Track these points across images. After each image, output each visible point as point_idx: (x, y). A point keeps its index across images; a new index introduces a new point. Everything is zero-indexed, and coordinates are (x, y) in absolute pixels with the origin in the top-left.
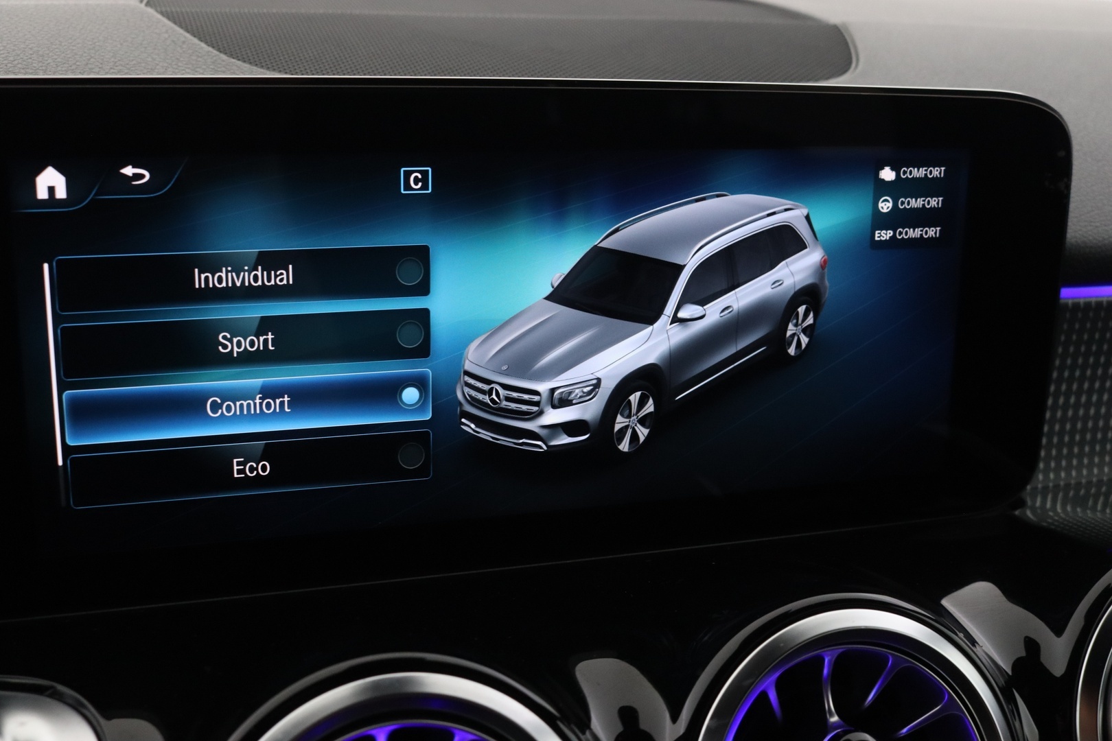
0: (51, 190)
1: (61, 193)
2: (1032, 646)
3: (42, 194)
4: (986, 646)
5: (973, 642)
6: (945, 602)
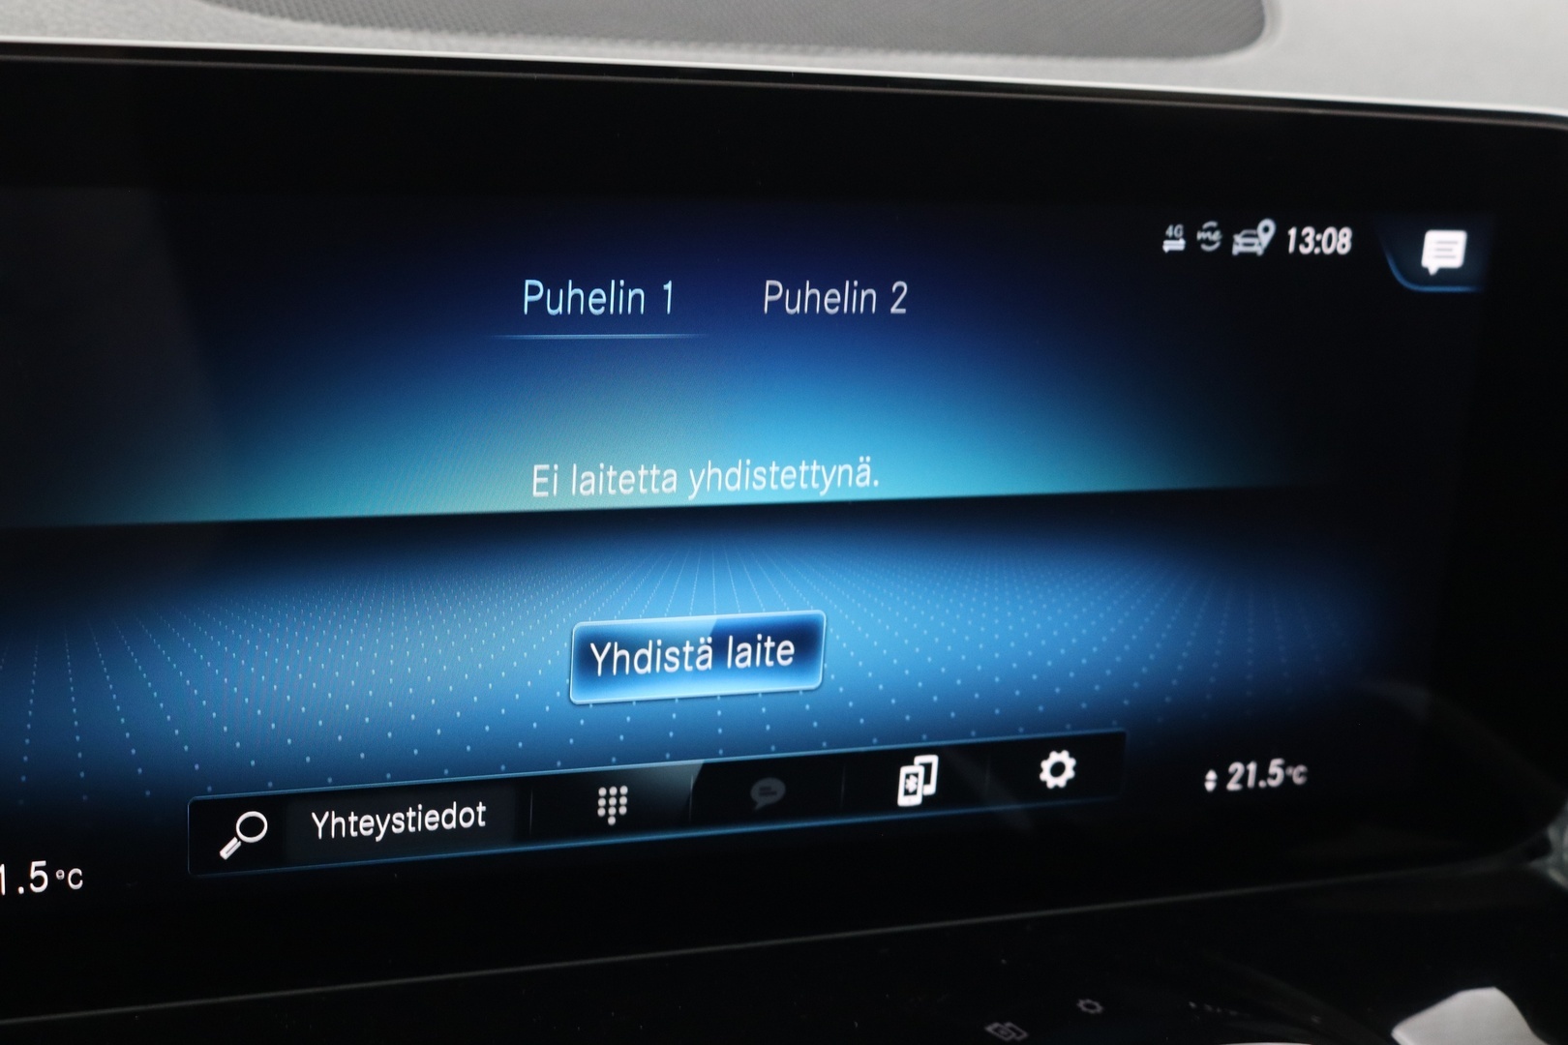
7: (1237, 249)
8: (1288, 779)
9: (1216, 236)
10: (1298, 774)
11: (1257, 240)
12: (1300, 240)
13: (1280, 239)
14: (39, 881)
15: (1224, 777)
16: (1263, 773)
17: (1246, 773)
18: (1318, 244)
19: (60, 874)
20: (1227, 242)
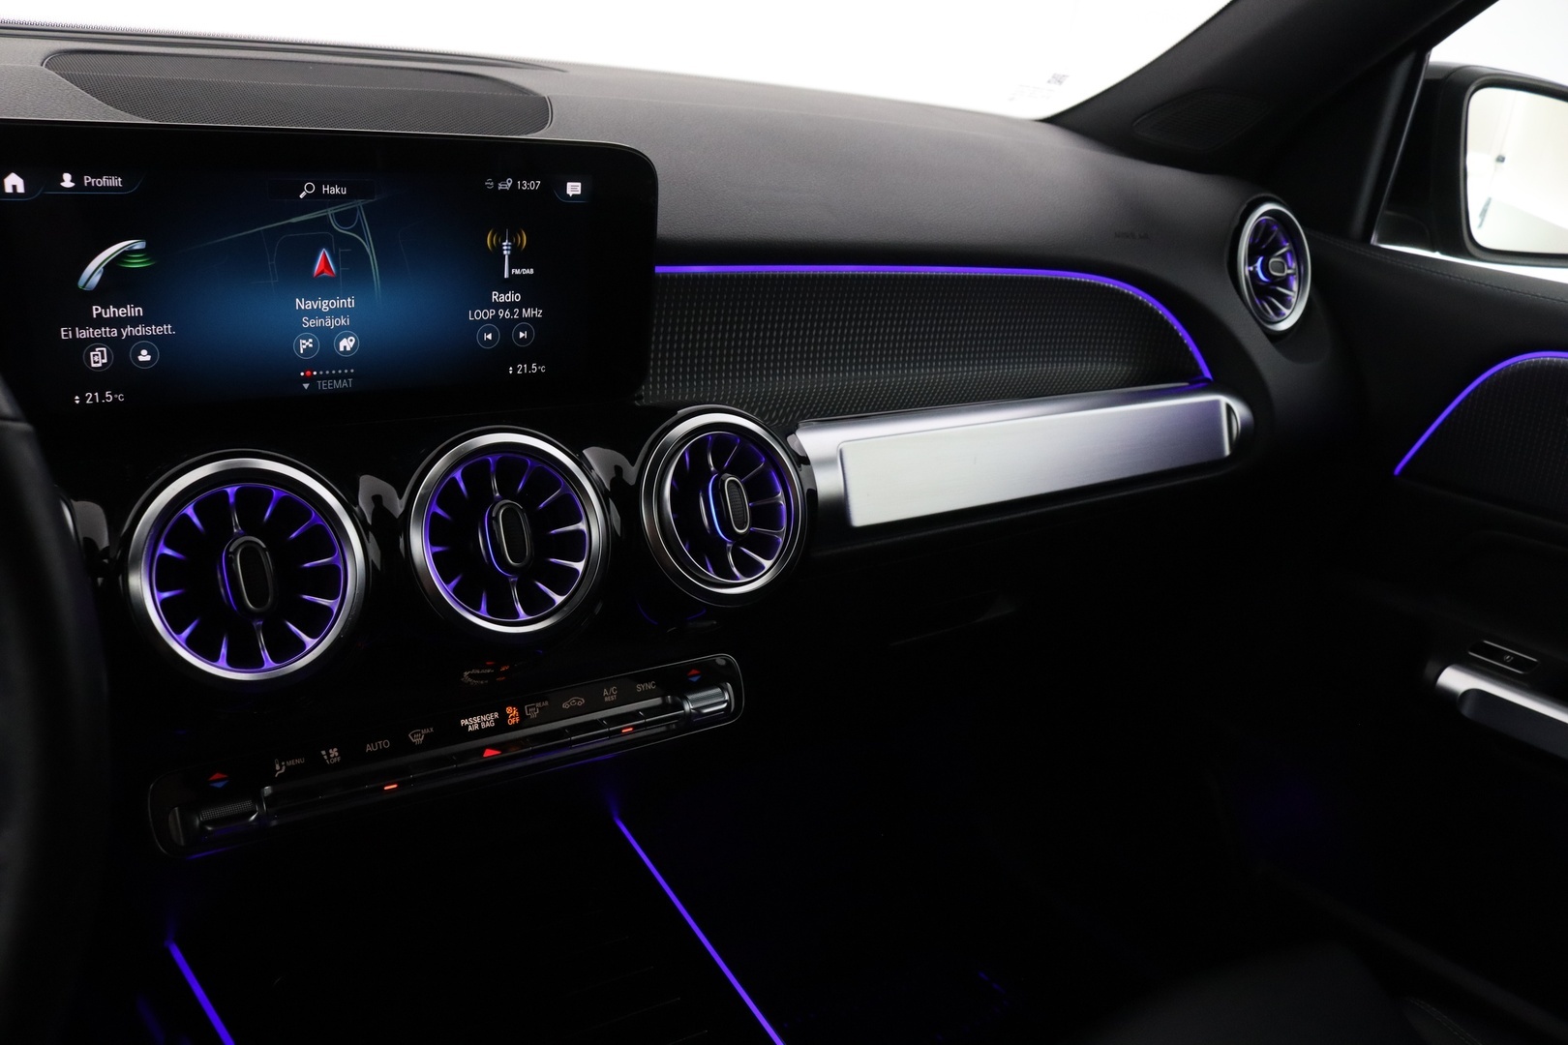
0: (14, 187)
1: (21, 189)
2: (618, 470)
3: (8, 189)
4: (597, 471)
5: (591, 468)
6: (584, 452)
7: (500, 188)
8: (539, 370)
9: (492, 184)
10: (542, 369)
11: (509, 184)
12: (522, 185)
13: (514, 185)
14: (109, 398)
15: (515, 370)
16: (529, 368)
17: (523, 368)
18: (528, 186)
19: (116, 396)
20: (496, 186)
